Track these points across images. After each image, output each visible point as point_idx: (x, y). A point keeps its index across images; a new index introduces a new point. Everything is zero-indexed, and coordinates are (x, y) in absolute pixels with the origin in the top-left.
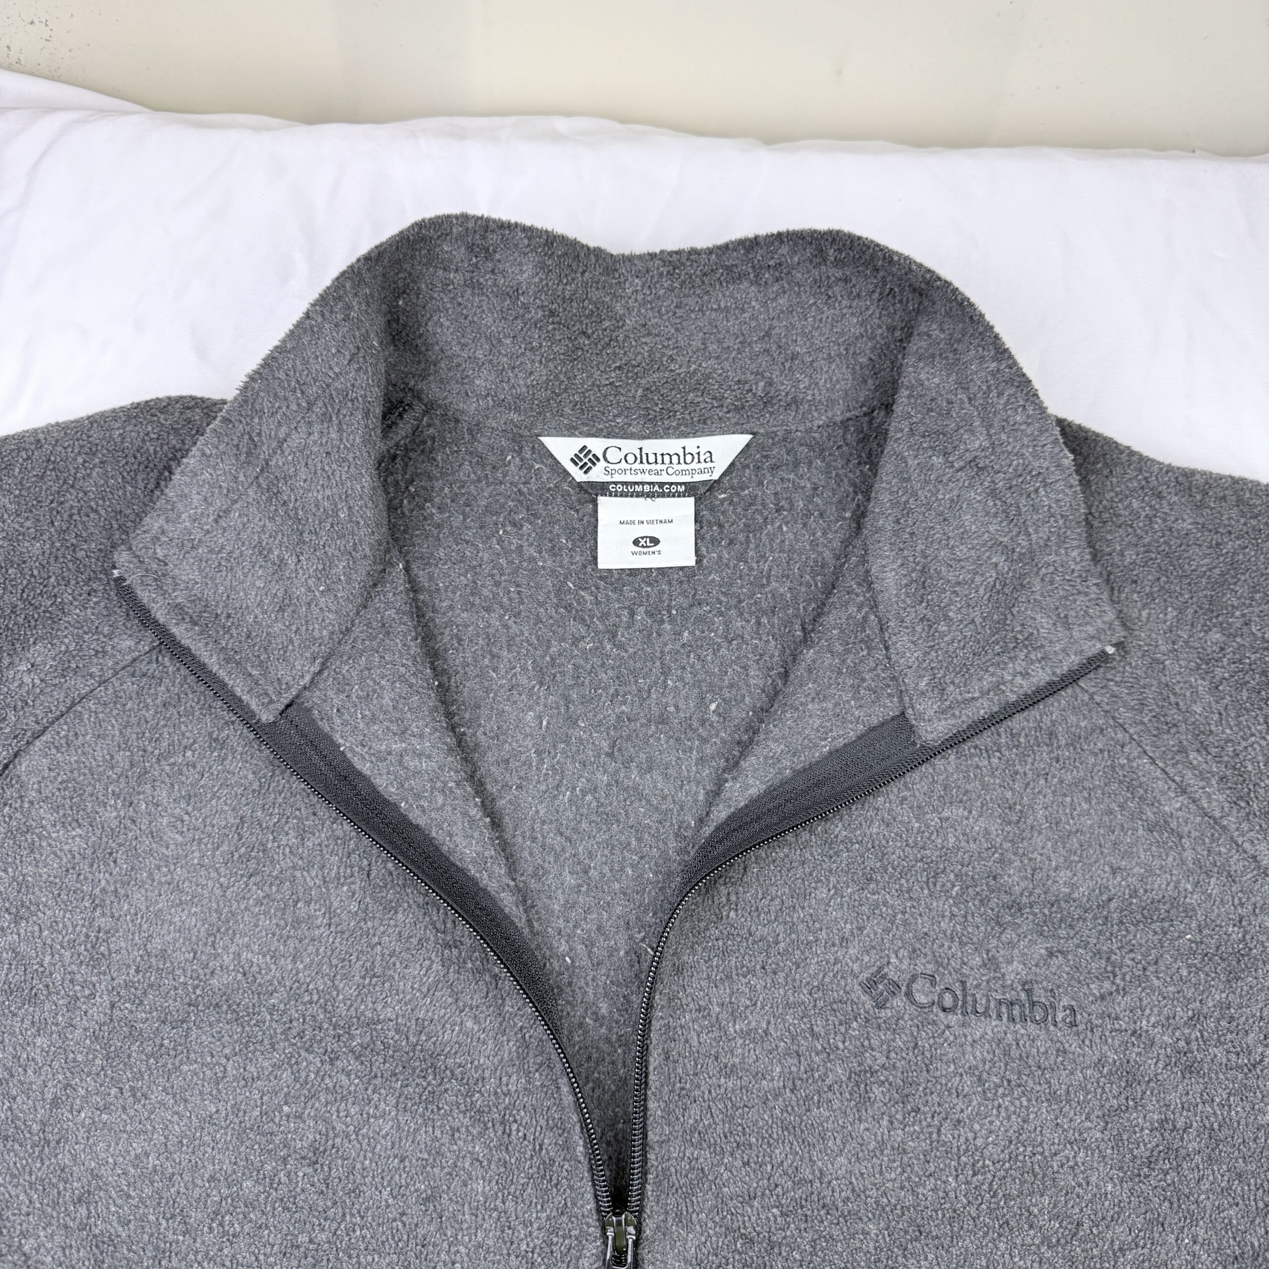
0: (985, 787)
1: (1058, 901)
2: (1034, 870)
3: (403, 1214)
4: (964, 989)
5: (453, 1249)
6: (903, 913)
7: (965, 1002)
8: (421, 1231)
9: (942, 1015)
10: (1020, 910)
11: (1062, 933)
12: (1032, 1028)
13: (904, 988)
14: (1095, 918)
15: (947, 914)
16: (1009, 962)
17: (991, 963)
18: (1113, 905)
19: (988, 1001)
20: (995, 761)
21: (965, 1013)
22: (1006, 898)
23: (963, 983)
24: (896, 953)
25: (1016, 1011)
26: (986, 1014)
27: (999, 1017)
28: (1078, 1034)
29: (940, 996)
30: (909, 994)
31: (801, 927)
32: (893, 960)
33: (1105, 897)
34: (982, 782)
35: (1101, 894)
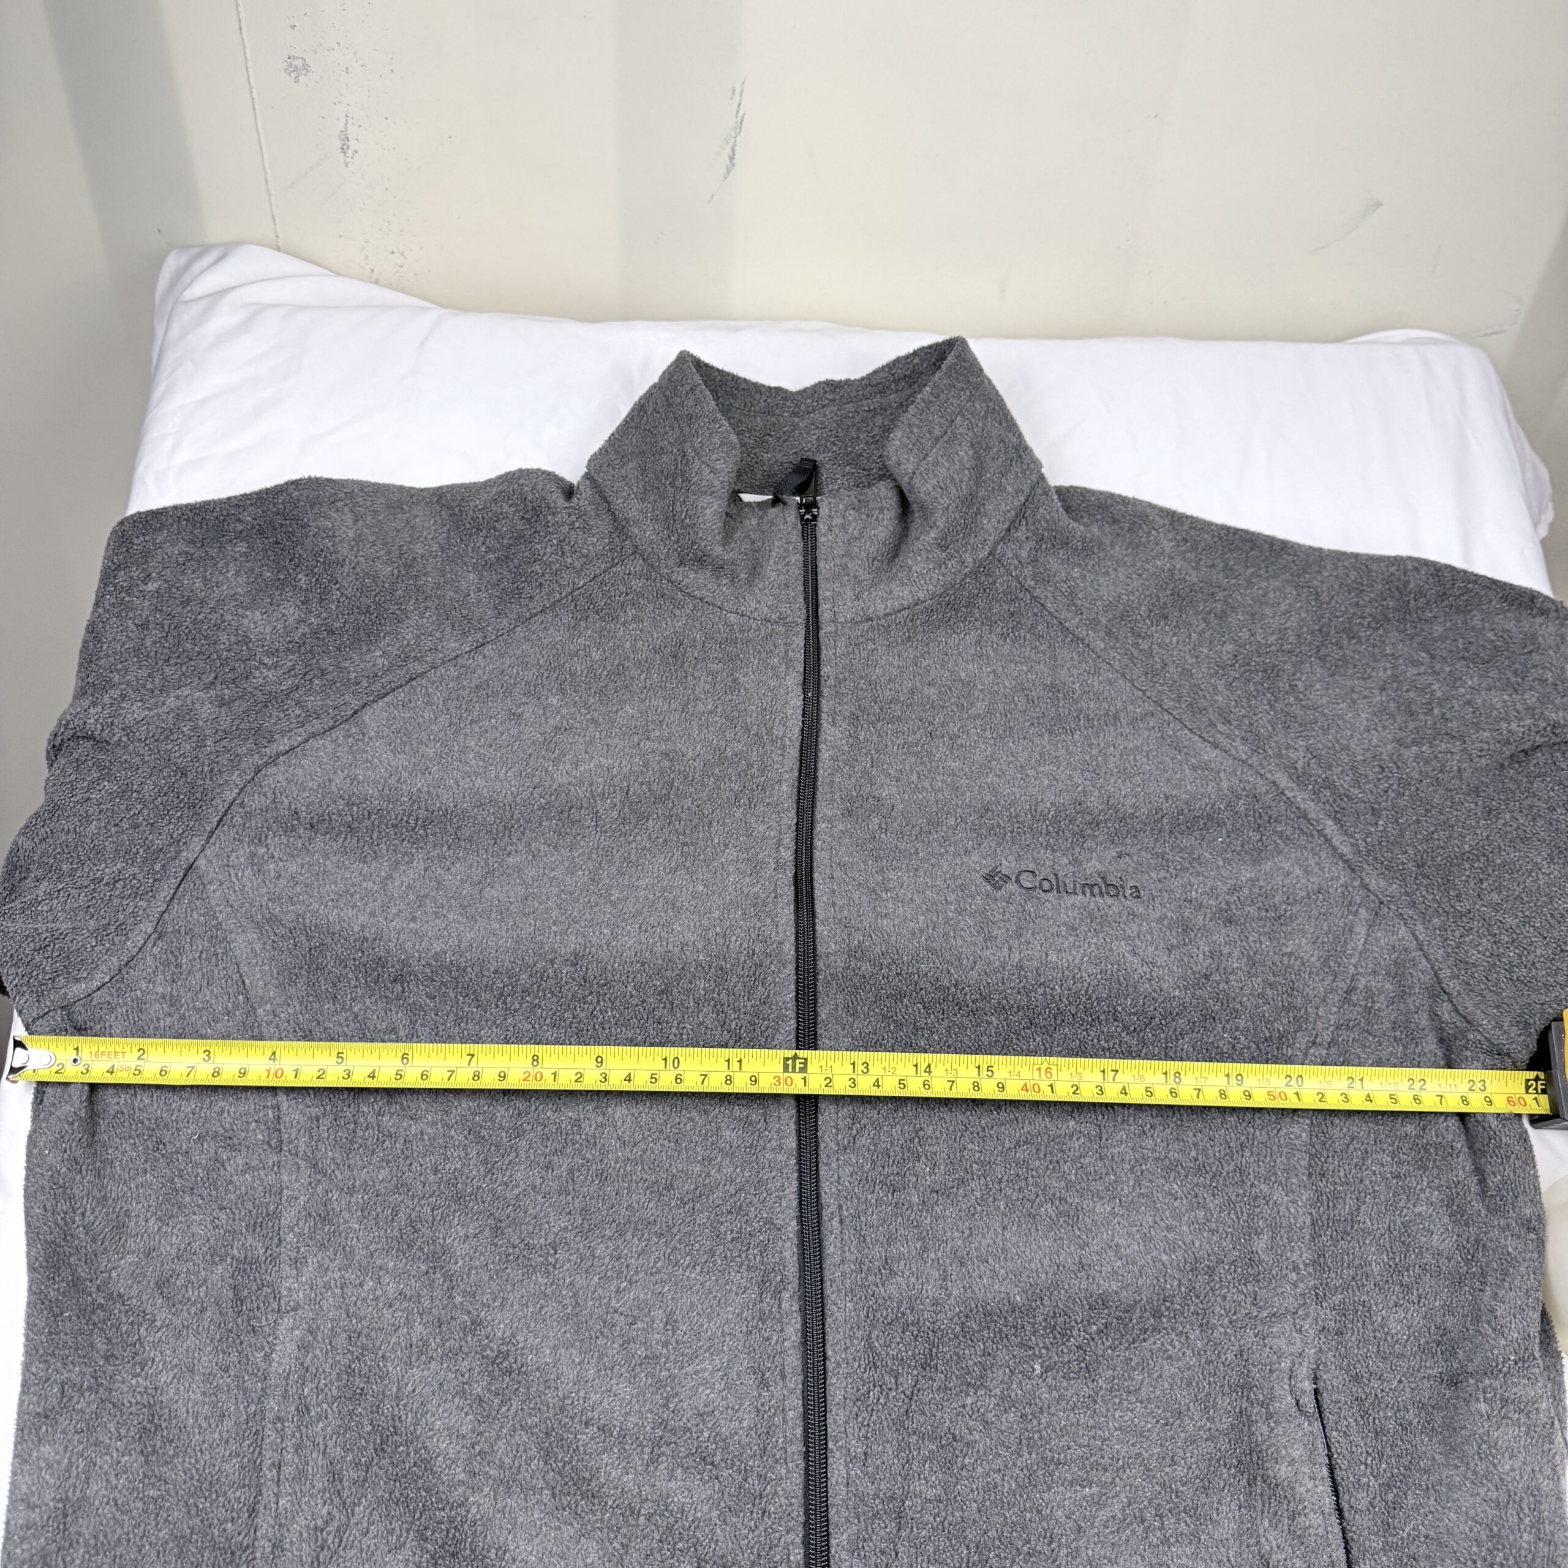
0: (1070, 754)
1: (1124, 818)
2: (1109, 797)
3: (644, 1001)
4: (1057, 878)
5: (681, 1026)
6: (1012, 832)
7: (1058, 887)
8: (657, 1014)
9: (1043, 894)
10: (1097, 825)
11: (1129, 841)
12: (1109, 901)
13: (1013, 879)
14: (1152, 830)
15: (1044, 831)
16: (1089, 860)
17: (1076, 862)
18: (1165, 821)
19: (1075, 885)
20: (1076, 737)
21: (1059, 892)
22: (1088, 818)
23: (1056, 875)
24: (1006, 858)
25: (1096, 890)
26: (1075, 893)
27: (1084, 893)
28: (1143, 902)
29: (1041, 884)
30: (1017, 881)
31: (935, 844)
32: (1004, 862)
33: (1159, 816)
34: (1067, 750)
35: (1157, 813)
